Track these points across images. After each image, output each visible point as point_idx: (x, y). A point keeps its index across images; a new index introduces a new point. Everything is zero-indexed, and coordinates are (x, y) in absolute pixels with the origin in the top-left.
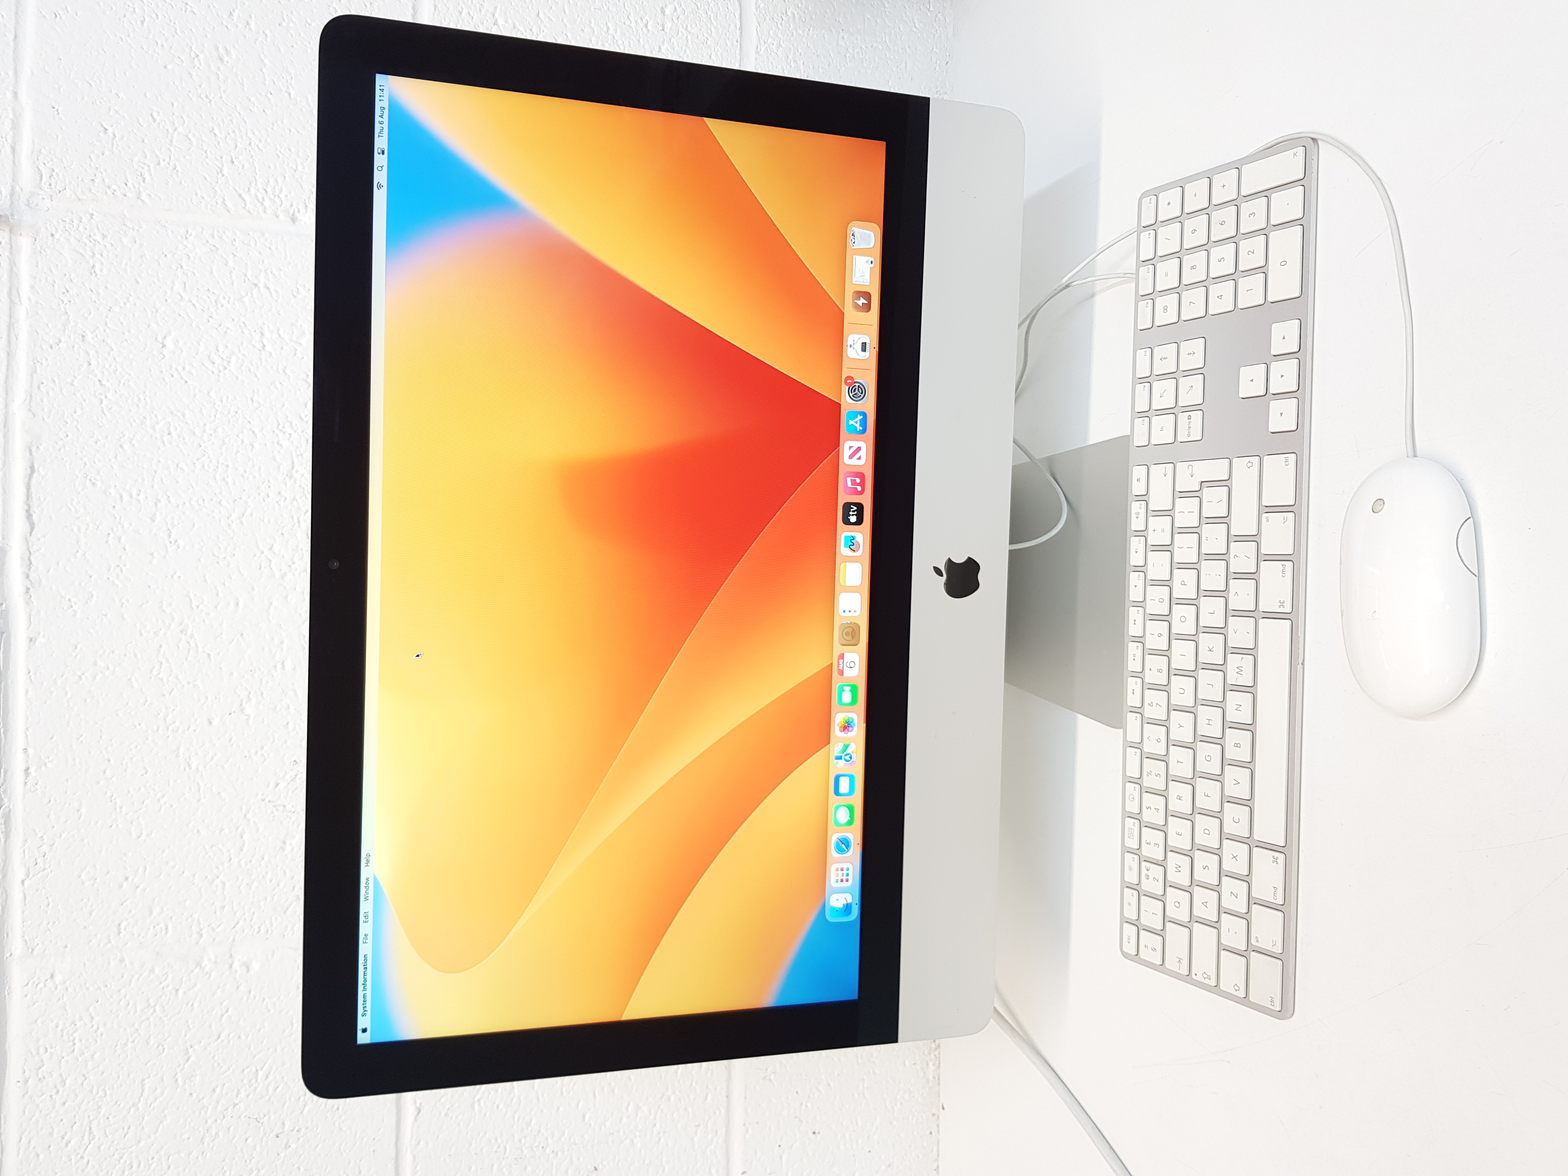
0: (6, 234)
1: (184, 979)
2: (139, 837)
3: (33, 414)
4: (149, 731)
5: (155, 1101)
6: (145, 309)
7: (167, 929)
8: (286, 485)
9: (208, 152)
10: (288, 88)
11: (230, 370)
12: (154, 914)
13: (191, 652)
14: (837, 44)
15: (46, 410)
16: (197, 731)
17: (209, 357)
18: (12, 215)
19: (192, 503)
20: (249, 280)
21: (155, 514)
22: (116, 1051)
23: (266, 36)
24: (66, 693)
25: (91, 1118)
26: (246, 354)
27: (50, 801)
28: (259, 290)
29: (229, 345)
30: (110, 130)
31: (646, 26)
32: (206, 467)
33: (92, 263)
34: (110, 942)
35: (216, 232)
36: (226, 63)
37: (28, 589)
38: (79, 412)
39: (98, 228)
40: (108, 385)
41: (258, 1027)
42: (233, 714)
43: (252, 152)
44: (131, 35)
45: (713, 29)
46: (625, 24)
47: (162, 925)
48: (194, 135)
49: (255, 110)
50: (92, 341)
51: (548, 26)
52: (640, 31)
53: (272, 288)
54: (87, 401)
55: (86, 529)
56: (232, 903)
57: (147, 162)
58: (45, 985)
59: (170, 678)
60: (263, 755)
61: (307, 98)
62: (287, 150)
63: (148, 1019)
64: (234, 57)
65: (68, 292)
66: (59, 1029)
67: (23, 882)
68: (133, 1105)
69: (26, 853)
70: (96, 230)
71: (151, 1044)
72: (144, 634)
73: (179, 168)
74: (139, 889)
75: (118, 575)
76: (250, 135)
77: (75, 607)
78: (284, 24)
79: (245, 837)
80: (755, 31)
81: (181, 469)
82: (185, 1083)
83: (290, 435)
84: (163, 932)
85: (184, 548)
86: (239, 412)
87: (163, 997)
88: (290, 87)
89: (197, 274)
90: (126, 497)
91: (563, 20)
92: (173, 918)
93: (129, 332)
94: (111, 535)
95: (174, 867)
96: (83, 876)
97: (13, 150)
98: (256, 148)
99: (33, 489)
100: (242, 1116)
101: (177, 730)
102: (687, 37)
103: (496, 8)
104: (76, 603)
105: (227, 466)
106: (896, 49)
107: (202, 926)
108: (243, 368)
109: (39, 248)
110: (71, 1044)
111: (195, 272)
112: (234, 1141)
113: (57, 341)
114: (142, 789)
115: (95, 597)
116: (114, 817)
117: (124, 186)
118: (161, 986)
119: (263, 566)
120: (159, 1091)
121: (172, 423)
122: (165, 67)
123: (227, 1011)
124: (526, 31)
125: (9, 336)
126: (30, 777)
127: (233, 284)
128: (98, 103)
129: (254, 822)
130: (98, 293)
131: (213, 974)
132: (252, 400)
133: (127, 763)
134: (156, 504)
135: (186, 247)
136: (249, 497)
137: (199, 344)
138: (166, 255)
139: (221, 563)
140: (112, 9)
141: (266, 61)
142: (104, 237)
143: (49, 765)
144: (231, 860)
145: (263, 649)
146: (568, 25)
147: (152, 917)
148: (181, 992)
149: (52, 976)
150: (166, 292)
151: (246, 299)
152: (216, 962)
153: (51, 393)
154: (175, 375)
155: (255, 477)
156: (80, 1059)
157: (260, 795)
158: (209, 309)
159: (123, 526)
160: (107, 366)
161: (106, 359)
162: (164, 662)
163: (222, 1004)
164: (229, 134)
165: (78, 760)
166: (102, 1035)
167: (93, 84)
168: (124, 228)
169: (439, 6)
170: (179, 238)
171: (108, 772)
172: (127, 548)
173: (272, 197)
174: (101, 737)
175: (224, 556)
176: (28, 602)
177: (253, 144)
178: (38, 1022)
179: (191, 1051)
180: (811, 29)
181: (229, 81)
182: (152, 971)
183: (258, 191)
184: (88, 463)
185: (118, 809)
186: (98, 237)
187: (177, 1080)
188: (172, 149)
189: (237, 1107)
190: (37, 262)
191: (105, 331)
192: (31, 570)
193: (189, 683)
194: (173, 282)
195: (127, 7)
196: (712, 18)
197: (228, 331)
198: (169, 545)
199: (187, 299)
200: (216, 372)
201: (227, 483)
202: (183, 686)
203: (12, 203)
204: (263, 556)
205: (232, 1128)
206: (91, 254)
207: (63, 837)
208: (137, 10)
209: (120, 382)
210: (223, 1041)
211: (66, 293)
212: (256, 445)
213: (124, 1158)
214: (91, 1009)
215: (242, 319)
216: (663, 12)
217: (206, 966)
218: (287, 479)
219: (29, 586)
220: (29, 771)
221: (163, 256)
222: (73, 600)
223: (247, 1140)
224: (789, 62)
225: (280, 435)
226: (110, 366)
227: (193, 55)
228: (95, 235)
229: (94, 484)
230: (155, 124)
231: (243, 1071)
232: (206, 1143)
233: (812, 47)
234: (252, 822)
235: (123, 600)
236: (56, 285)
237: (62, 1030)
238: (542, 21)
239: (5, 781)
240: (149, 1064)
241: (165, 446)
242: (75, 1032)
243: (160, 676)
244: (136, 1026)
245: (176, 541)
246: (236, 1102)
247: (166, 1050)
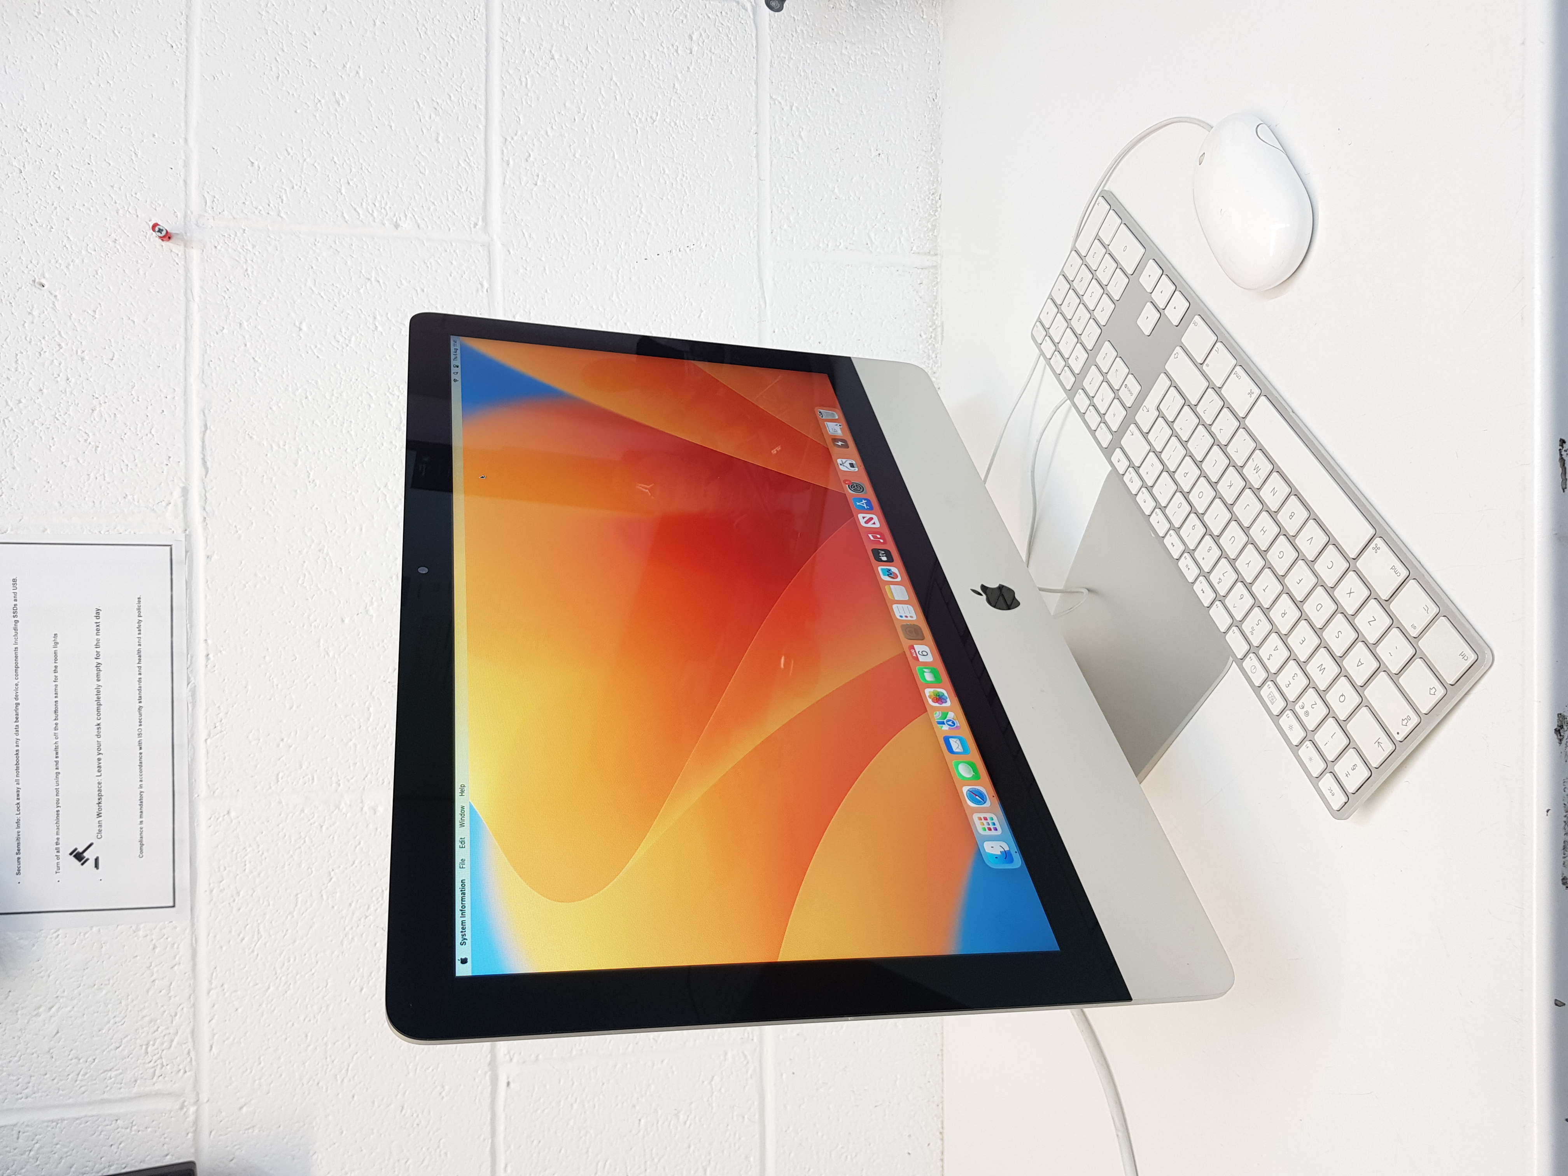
0: (182, 248)
1: (326, 818)
2: (291, 708)
3: (206, 386)
4: (297, 627)
5: (306, 911)
6: (286, 302)
7: (313, 779)
8: (396, 436)
9: (330, 176)
10: (390, 122)
11: (351, 347)
12: (304, 767)
13: (327, 567)
14: (841, 53)
15: (214, 381)
16: (333, 627)
17: (335, 338)
18: (186, 233)
19: (325, 451)
20: (363, 275)
21: (297, 460)
22: (276, 872)
23: (372, 81)
24: (235, 598)
25: (259, 921)
26: (363, 334)
27: (224, 680)
28: (371, 284)
29: (349, 328)
30: (256, 163)
31: (677, 51)
32: (335, 423)
33: (245, 267)
34: (270, 788)
35: (337, 239)
36: (341, 105)
37: (205, 518)
38: (239, 382)
39: (249, 240)
40: (259, 361)
41: (383, 857)
42: (360, 614)
43: (363, 174)
44: (270, 88)
45: (733, 49)
46: (658, 50)
47: (310, 776)
48: (319, 164)
49: (365, 141)
50: (247, 328)
51: (595, 57)
52: (671, 55)
53: (381, 281)
54: (244, 373)
55: (247, 472)
56: (362, 760)
57: (284, 187)
58: (223, 819)
59: (312, 587)
60: (384, 646)
61: (405, 129)
62: (390, 172)
63: (300, 847)
64: (348, 100)
65: (228, 290)
66: (235, 852)
67: (206, 740)
68: (290, 913)
69: (208, 719)
70: (247, 242)
71: (303, 867)
72: (292, 553)
73: (308, 190)
74: (291, 749)
75: (271, 508)
76: (361, 161)
77: (240, 532)
78: (385, 71)
79: (371, 709)
80: (769, 48)
81: (316, 425)
82: (328, 899)
83: (398, 397)
84: (310, 782)
85: (320, 486)
86: (359, 380)
87: (311, 832)
88: (391, 121)
89: (324, 272)
90: (275, 447)
91: (607, 52)
92: (318, 771)
93: (274, 320)
94: (265, 477)
95: (318, 731)
96: (250, 738)
97: (185, 182)
98: (366, 172)
99: (207, 442)
100: (372, 926)
101: (318, 626)
102: (711, 58)
103: (552, 46)
104: (240, 529)
105: (351, 422)
106: (893, 54)
107: (339, 778)
108: (361, 345)
109: (206, 258)
110: (243, 864)
111: (322, 271)
112: (366, 945)
113: (221, 328)
114: (293, 672)
115: (254, 524)
116: (272, 692)
117: (267, 206)
118: (309, 823)
119: (380, 499)
120: (309, 903)
121: (308, 389)
122: (296, 112)
123: (360, 843)
124: (577, 63)
125: (186, 325)
126: (209, 661)
127: (351, 279)
128: (246, 143)
129: (378, 698)
130: (251, 290)
131: (348, 815)
132: (368, 370)
133: (281, 651)
134: (298, 453)
135: (315, 252)
136: (368, 446)
137: (327, 327)
138: (300, 259)
139: (348, 498)
140: (255, 69)
141: (372, 102)
142: (254, 246)
143: (223, 652)
144: (360, 727)
145: (382, 564)
146: (611, 55)
147: (302, 770)
148: (324, 827)
149: (228, 813)
150: (301, 288)
151: (362, 291)
152: (350, 805)
153: (218, 368)
154: (310, 352)
155: (372, 430)
156: (250, 877)
157: (382, 677)
158: (333, 299)
159: (274, 470)
160: (259, 347)
161: (258, 341)
162: (307, 574)
163: (355, 838)
164: (345, 161)
165: (244, 648)
166: (266, 858)
167: (242, 128)
168: (268, 239)
169: (507, 47)
170: (310, 244)
171: (267, 658)
172: (277, 486)
173: (380, 209)
174: (261, 631)
175: (350, 492)
176: (205, 528)
177: (363, 168)
178: (219, 847)
179: (332, 873)
180: (818, 42)
181: (344, 119)
182: (303, 811)
183: (369, 205)
184: (247, 422)
185: (275, 687)
186: (250, 248)
187: (322, 896)
188: (303, 176)
189: (368, 918)
190: (205, 269)
191: (256, 319)
192: (207, 504)
193: (326, 590)
194: (306, 280)
195: (266, 67)
196: (732, 40)
197: (349, 316)
198: (308, 484)
199: (317, 293)
200: (340, 349)
201: (351, 435)
202: (322, 592)
203: (185, 223)
204: (379, 492)
205: (364, 935)
206: (244, 260)
207: (235, 707)
208: (273, 69)
209: (269, 358)
210: (356, 867)
211: (227, 291)
212: (372, 405)
213: (284, 953)
214: (258, 839)
215: (359, 306)
216: (691, 38)
217: (343, 808)
218: (396, 431)
219: (205, 516)
220: (209, 656)
221: (298, 259)
222: (238, 527)
223: (375, 944)
224: (799, 71)
225: (390, 396)
226: (261, 346)
227: (316, 101)
228: (247, 245)
229: (251, 437)
230: (289, 157)
231: (372, 890)
232: (344, 946)
233: (818, 57)
234: (376, 698)
235: (275, 527)
236: (219, 286)
237: (237, 854)
238: (590, 53)
239: (191, 663)
240: (301, 883)
241: (303, 407)
242: (246, 855)
243: (304, 584)
244: (291, 853)
245: (314, 481)
246: (367, 915)
247: (314, 872)
